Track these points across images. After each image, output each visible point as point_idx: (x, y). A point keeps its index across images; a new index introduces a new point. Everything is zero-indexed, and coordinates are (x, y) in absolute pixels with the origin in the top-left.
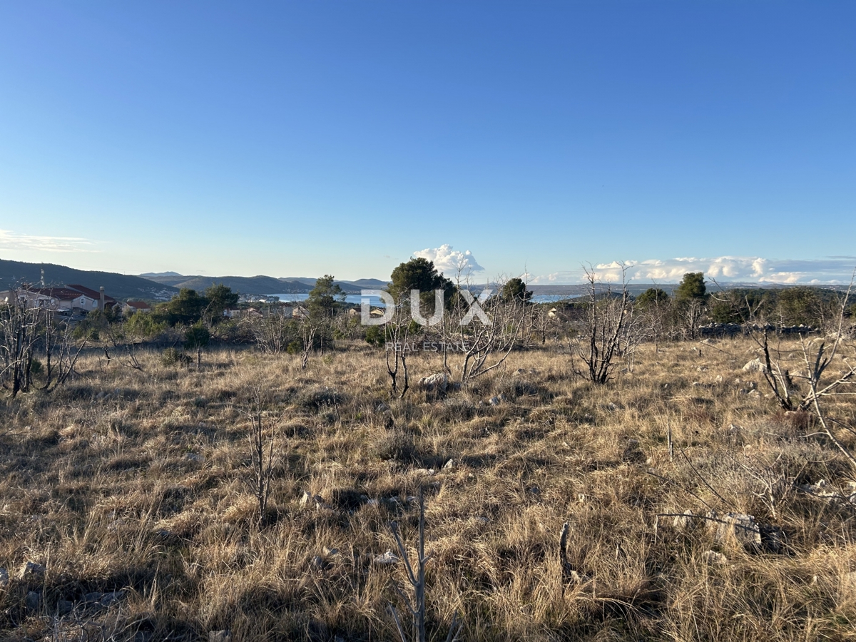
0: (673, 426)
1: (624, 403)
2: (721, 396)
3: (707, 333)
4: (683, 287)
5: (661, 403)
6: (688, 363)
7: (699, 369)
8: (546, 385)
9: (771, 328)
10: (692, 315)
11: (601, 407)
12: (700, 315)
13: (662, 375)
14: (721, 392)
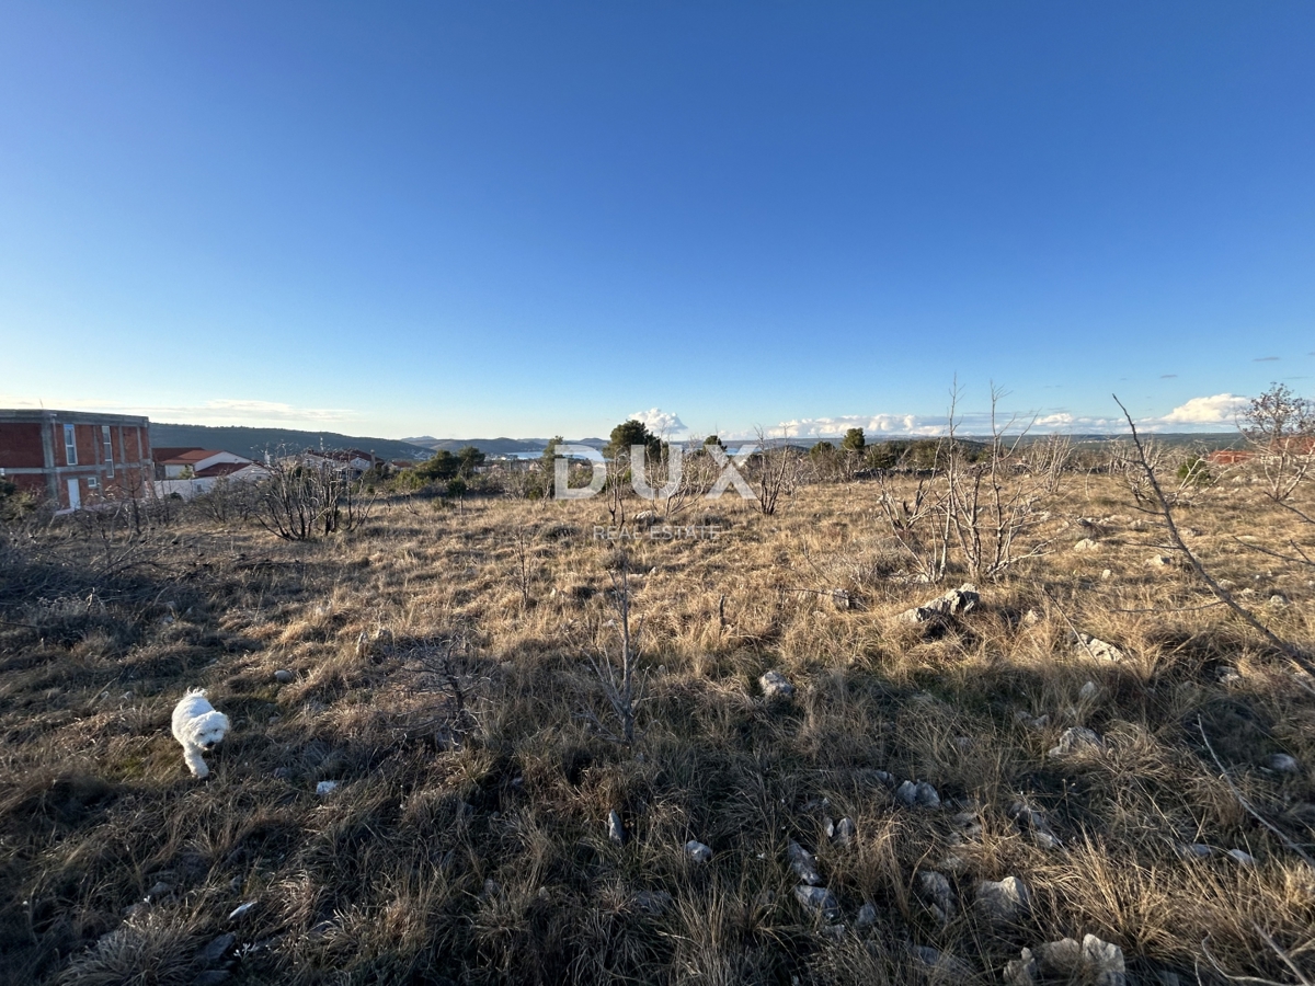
0: (814, 542)
1: (782, 527)
2: (854, 522)
3: (860, 476)
4: (847, 440)
5: (809, 526)
6: (839, 499)
7: (846, 503)
8: (729, 517)
9: (909, 471)
10: (848, 462)
11: (766, 530)
12: (856, 462)
13: (817, 507)
14: (856, 518)
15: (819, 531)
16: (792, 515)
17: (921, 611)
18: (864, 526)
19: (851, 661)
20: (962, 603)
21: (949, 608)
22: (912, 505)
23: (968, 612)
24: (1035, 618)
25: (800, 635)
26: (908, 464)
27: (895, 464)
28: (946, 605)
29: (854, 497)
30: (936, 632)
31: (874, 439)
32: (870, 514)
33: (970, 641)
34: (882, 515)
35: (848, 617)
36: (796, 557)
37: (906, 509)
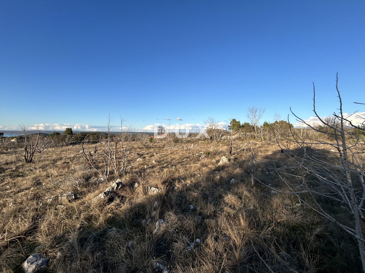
0: (54, 172)
1: (37, 167)
2: (72, 161)
3: (71, 144)
4: (66, 132)
5: (51, 165)
6: (64, 152)
7: (68, 154)
9: (89, 142)
10: (67, 139)
11: (28, 170)
12: (70, 139)
13: (55, 157)
14: (72, 159)
15: (56, 167)
16: (42, 161)
17: (105, 193)
18: (76, 162)
19: (78, 226)
20: (118, 186)
21: (114, 189)
22: (92, 153)
23: (120, 189)
24: (138, 185)
25: (50, 224)
26: (88, 140)
27: (84, 139)
28: (113, 188)
29: (71, 151)
30: (111, 200)
31: (76, 132)
32: (77, 157)
33: (123, 199)
34: (82, 157)
35: (75, 204)
36: (45, 180)
37: (90, 154)
